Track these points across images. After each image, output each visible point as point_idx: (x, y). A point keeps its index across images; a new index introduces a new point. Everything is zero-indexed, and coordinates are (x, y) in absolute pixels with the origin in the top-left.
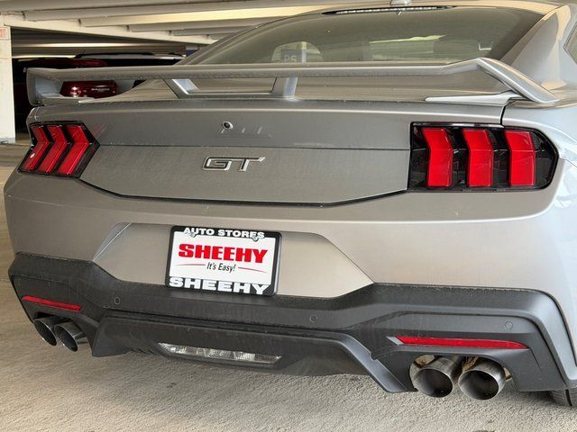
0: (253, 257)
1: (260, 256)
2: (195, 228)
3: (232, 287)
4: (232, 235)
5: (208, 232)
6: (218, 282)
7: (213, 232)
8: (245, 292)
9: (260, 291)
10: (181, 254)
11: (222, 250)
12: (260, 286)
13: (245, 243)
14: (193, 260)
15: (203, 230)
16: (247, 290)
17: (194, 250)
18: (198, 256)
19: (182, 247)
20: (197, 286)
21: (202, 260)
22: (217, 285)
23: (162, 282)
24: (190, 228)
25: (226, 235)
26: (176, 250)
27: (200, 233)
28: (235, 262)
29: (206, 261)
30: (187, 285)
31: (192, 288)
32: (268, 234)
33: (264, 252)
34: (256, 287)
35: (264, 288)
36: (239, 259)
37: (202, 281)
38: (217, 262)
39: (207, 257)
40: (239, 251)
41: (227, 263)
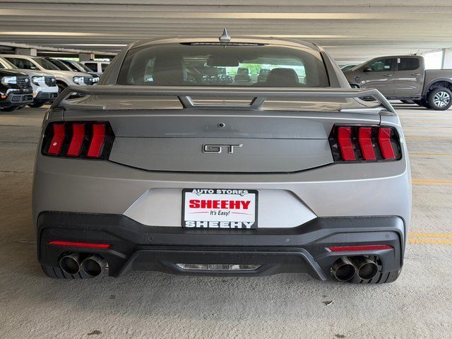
0: (241, 206)
1: (246, 205)
2: (200, 189)
3: (230, 225)
4: (226, 193)
5: (209, 191)
6: (219, 222)
7: (213, 191)
8: (239, 227)
9: (248, 226)
10: (191, 206)
11: (220, 203)
12: (249, 223)
13: (236, 198)
14: (200, 209)
15: (206, 191)
16: (240, 226)
17: (200, 203)
18: (203, 207)
19: (192, 201)
20: (205, 226)
21: (206, 209)
22: (219, 224)
23: (179, 225)
24: (197, 189)
25: (222, 193)
26: (187, 204)
27: (204, 192)
28: (229, 210)
29: (209, 210)
30: (198, 226)
31: (202, 228)
32: (250, 191)
33: (248, 202)
34: (246, 224)
35: (251, 224)
36: (232, 207)
37: (208, 222)
38: (217, 210)
39: (209, 207)
40: (232, 203)
41: (224, 210)
